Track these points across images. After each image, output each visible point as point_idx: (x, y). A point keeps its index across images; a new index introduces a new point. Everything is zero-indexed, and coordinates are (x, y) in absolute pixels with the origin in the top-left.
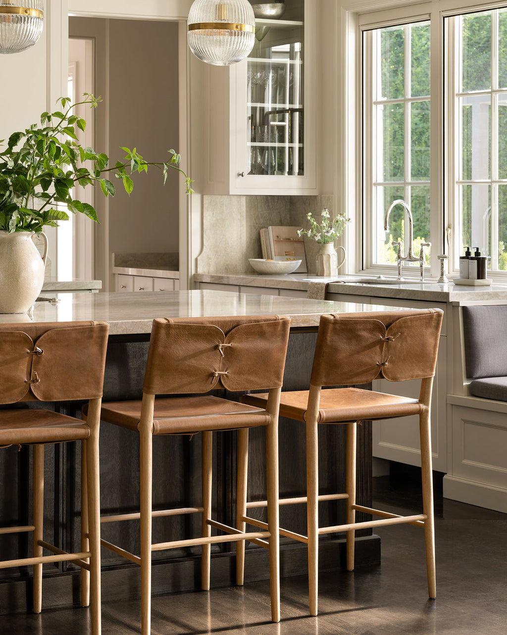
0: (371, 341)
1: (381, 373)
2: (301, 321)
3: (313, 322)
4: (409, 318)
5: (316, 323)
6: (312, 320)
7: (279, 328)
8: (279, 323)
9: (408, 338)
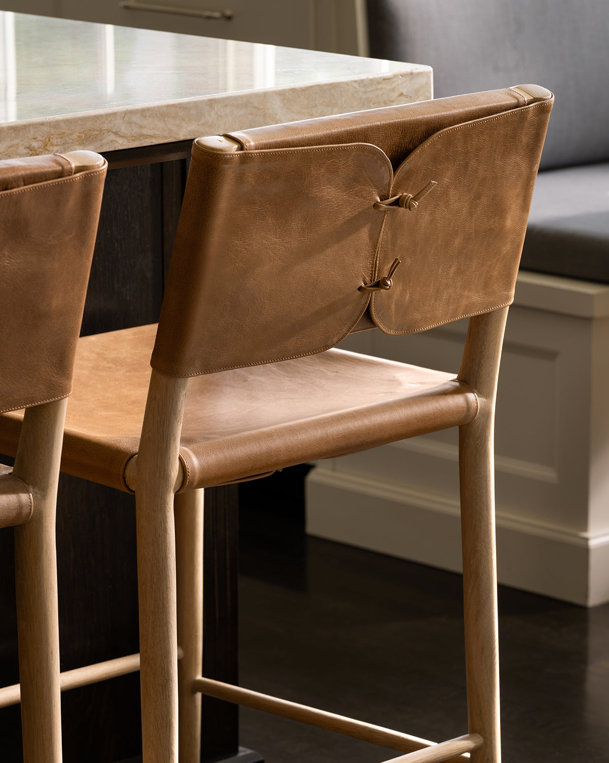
0: (348, 213)
1: (368, 314)
2: (75, 136)
3: (112, 137)
4: (459, 129)
5: (120, 141)
6: (109, 131)
7: (72, 202)
8: (71, 184)
9: (452, 192)
